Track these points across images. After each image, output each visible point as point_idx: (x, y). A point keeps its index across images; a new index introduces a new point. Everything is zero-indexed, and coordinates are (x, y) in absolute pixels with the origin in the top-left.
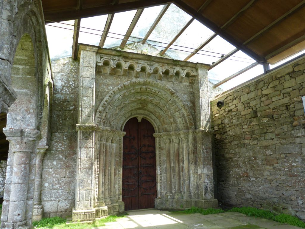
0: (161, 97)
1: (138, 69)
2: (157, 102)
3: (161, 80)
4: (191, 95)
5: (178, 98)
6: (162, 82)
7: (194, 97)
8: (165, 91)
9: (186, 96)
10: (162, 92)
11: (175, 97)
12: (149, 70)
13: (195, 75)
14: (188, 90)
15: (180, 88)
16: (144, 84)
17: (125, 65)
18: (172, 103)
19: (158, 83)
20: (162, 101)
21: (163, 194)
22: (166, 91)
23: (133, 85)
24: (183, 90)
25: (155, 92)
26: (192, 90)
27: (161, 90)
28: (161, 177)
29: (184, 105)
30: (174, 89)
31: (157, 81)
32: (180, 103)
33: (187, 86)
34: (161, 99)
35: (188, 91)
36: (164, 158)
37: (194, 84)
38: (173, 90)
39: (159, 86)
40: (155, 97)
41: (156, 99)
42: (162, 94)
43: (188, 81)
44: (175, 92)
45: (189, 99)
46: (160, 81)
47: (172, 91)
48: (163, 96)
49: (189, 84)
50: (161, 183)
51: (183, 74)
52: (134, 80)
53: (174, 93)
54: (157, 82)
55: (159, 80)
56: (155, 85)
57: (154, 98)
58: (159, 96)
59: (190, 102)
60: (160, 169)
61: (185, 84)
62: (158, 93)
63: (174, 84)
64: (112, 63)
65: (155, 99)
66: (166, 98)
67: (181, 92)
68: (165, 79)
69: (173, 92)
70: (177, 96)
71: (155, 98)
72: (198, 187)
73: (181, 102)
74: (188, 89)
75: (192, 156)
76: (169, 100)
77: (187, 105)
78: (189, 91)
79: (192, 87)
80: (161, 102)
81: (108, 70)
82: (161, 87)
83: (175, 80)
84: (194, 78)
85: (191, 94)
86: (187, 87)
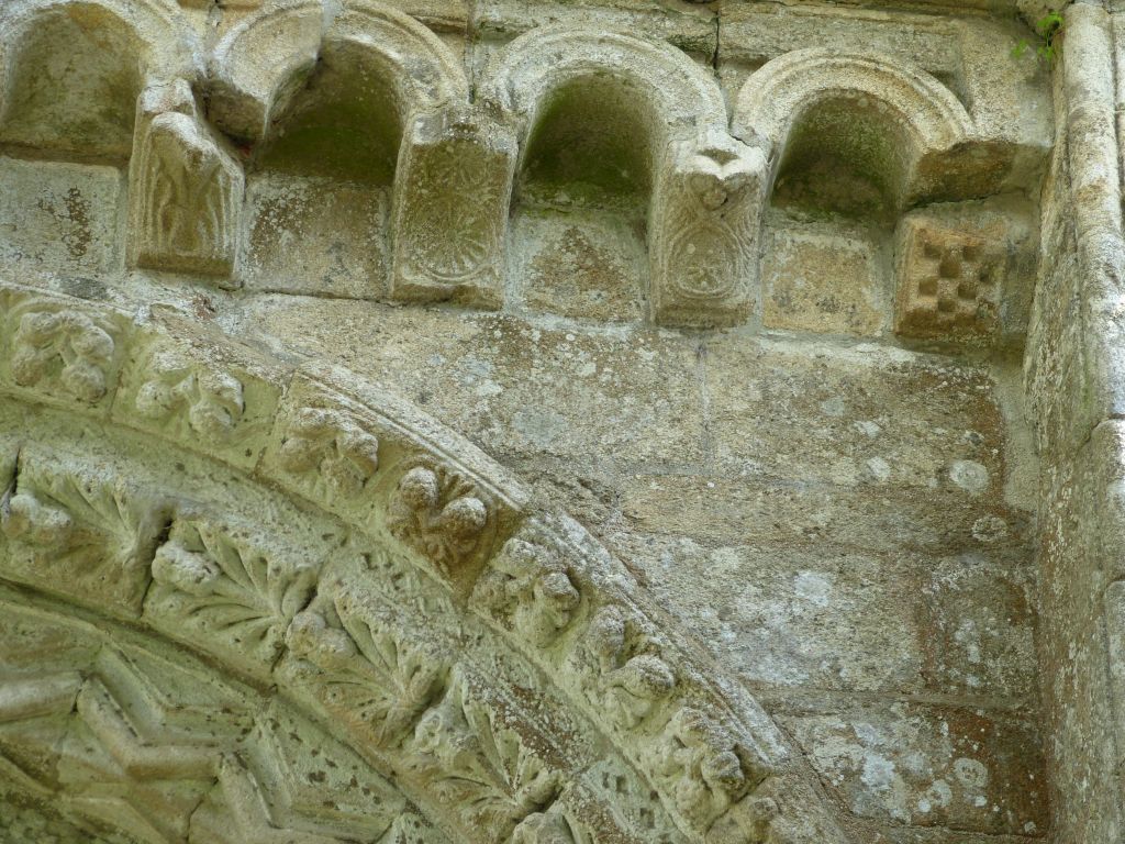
22: (323, 488)
24: (752, 467)
25: (79, 544)
27: (218, 493)
30: (506, 458)
31: (87, 289)
33: (847, 382)
34: (251, 702)
37: (1010, 352)
38: (470, 460)
42: (229, 564)
43: (873, 299)
44: (516, 494)
46: (180, 297)
47: (450, 487)
48: (275, 610)
49: (900, 356)
51: (716, 123)
53: (501, 523)
54: (86, 314)
55: (152, 265)
56: (52, 366)
57: (66, 683)
58: (189, 628)
61: (809, 350)
62: (148, 553)
63: (513, 346)
65: (94, 710)
68: (309, 259)
74: (870, 447)
78: (896, 490)
79: (984, 415)
84: (1000, 230)
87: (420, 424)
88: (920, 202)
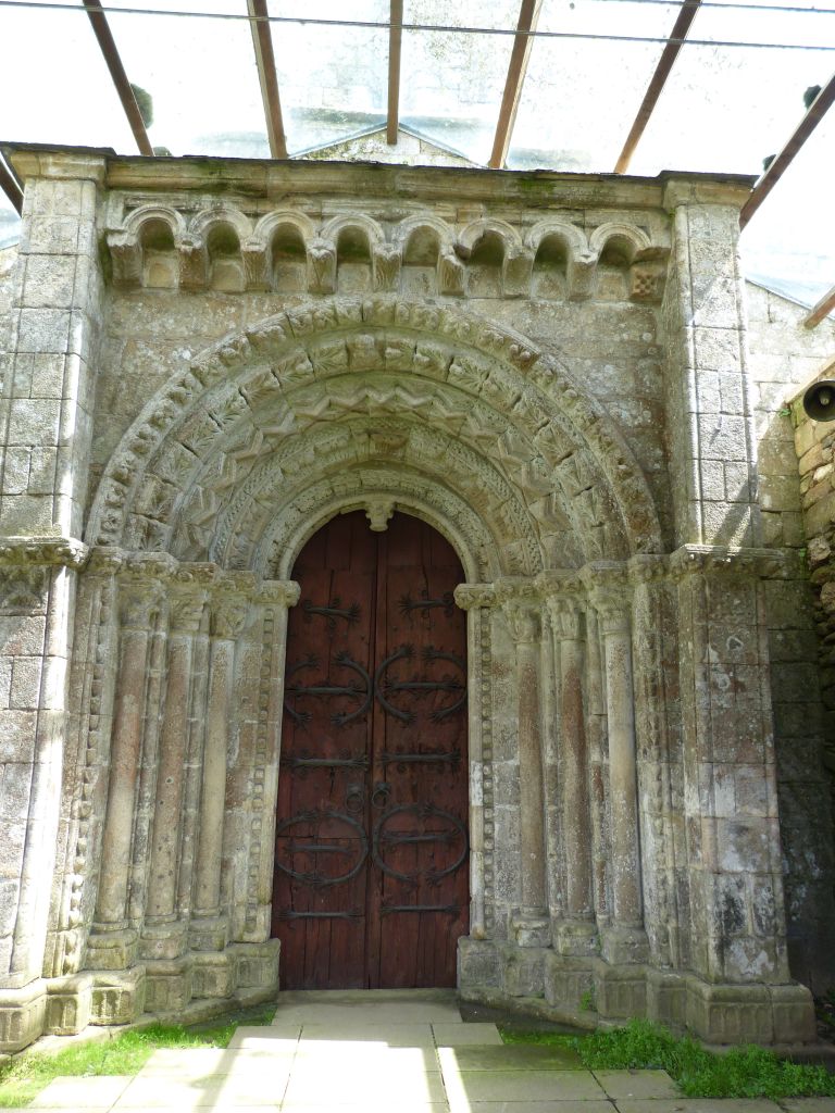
0: (467, 387)
1: (320, 241)
2: (449, 419)
3: (459, 295)
4: (643, 363)
5: (561, 381)
6: (464, 307)
7: (659, 371)
8: (484, 353)
9: (610, 369)
10: (468, 358)
11: (540, 382)
12: (384, 242)
13: (658, 250)
14: (625, 336)
15: (571, 332)
16: (367, 321)
17: (254, 234)
18: (529, 412)
19: (440, 313)
20: (477, 411)
21: (498, 915)
22: (490, 349)
23: (301, 331)
24: (594, 338)
25: (432, 365)
26: (647, 337)
27: (464, 351)
28: (487, 821)
29: (595, 419)
30: (534, 340)
31: (430, 302)
32: (572, 412)
33: (618, 314)
34: (473, 400)
35: (622, 341)
36: (507, 718)
37: (658, 302)
38: (526, 342)
39: (446, 328)
40: (439, 392)
41: (444, 403)
42: (468, 368)
43: (623, 289)
44: (538, 350)
45: (631, 384)
46: (452, 302)
47: (521, 349)
48: (479, 379)
49: (630, 305)
50: (486, 853)
51: (585, 247)
52: (306, 306)
53: (534, 357)
54: (432, 309)
55: (445, 294)
56: (423, 322)
57: (430, 398)
58: (459, 384)
59: (632, 403)
60: (485, 778)
61: (607, 305)
62: (448, 367)
63: (534, 309)
64: (187, 231)
65: (437, 403)
66: (494, 387)
67: (579, 352)
68: (483, 288)
69: (528, 353)
70: (554, 375)
71: (435, 395)
72: (681, 898)
73: (578, 405)
74: (623, 331)
75: (647, 710)
76: (510, 399)
77: (616, 421)
78: (630, 342)
79: (651, 320)
80: (473, 415)
81: (170, 272)
82: (459, 332)
83: (542, 288)
84: (657, 270)
85: (644, 356)
86: (614, 320)
87: (513, 333)
88: (636, 262)
